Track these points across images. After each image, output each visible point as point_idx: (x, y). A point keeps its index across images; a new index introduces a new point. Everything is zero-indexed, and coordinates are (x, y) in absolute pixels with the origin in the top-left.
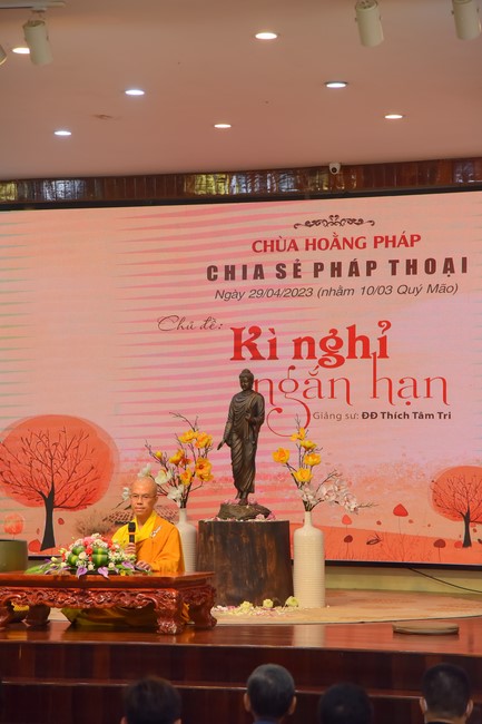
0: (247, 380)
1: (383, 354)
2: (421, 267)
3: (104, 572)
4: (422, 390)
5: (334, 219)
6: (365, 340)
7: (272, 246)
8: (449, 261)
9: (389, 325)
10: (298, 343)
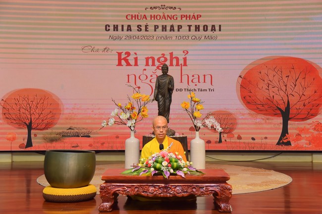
1: (185, 64)
2: (201, 28)
4: (202, 80)
5: (163, 7)
6: (177, 59)
8: (213, 26)
9: (188, 52)
10: (147, 59)
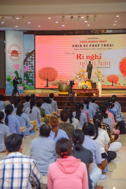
0: (90, 62)
1: (100, 58)
2: (106, 45)
3: (88, 88)
4: (106, 64)
5: (93, 38)
6: (98, 56)
7: (83, 42)
8: (111, 45)
9: (101, 54)
10: (87, 57)
